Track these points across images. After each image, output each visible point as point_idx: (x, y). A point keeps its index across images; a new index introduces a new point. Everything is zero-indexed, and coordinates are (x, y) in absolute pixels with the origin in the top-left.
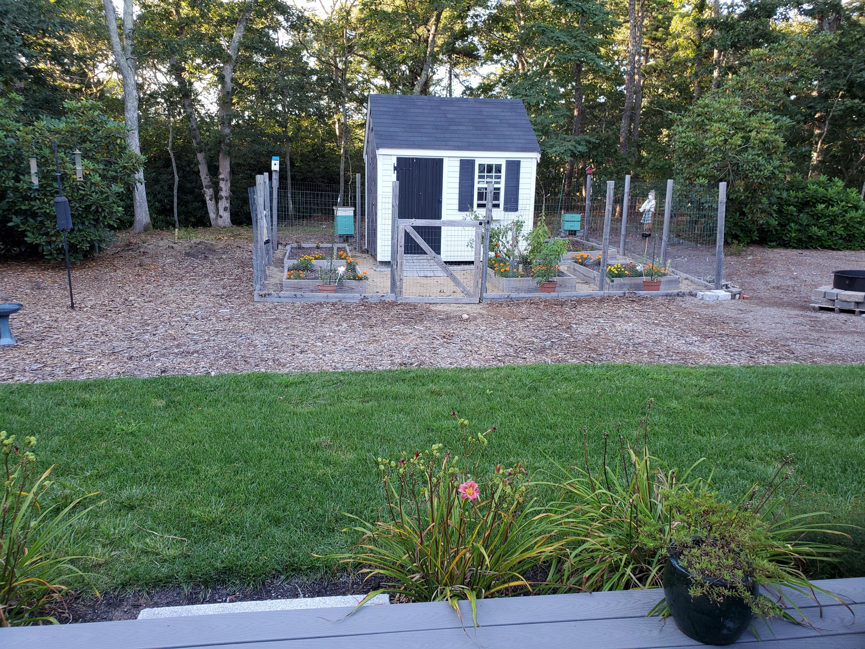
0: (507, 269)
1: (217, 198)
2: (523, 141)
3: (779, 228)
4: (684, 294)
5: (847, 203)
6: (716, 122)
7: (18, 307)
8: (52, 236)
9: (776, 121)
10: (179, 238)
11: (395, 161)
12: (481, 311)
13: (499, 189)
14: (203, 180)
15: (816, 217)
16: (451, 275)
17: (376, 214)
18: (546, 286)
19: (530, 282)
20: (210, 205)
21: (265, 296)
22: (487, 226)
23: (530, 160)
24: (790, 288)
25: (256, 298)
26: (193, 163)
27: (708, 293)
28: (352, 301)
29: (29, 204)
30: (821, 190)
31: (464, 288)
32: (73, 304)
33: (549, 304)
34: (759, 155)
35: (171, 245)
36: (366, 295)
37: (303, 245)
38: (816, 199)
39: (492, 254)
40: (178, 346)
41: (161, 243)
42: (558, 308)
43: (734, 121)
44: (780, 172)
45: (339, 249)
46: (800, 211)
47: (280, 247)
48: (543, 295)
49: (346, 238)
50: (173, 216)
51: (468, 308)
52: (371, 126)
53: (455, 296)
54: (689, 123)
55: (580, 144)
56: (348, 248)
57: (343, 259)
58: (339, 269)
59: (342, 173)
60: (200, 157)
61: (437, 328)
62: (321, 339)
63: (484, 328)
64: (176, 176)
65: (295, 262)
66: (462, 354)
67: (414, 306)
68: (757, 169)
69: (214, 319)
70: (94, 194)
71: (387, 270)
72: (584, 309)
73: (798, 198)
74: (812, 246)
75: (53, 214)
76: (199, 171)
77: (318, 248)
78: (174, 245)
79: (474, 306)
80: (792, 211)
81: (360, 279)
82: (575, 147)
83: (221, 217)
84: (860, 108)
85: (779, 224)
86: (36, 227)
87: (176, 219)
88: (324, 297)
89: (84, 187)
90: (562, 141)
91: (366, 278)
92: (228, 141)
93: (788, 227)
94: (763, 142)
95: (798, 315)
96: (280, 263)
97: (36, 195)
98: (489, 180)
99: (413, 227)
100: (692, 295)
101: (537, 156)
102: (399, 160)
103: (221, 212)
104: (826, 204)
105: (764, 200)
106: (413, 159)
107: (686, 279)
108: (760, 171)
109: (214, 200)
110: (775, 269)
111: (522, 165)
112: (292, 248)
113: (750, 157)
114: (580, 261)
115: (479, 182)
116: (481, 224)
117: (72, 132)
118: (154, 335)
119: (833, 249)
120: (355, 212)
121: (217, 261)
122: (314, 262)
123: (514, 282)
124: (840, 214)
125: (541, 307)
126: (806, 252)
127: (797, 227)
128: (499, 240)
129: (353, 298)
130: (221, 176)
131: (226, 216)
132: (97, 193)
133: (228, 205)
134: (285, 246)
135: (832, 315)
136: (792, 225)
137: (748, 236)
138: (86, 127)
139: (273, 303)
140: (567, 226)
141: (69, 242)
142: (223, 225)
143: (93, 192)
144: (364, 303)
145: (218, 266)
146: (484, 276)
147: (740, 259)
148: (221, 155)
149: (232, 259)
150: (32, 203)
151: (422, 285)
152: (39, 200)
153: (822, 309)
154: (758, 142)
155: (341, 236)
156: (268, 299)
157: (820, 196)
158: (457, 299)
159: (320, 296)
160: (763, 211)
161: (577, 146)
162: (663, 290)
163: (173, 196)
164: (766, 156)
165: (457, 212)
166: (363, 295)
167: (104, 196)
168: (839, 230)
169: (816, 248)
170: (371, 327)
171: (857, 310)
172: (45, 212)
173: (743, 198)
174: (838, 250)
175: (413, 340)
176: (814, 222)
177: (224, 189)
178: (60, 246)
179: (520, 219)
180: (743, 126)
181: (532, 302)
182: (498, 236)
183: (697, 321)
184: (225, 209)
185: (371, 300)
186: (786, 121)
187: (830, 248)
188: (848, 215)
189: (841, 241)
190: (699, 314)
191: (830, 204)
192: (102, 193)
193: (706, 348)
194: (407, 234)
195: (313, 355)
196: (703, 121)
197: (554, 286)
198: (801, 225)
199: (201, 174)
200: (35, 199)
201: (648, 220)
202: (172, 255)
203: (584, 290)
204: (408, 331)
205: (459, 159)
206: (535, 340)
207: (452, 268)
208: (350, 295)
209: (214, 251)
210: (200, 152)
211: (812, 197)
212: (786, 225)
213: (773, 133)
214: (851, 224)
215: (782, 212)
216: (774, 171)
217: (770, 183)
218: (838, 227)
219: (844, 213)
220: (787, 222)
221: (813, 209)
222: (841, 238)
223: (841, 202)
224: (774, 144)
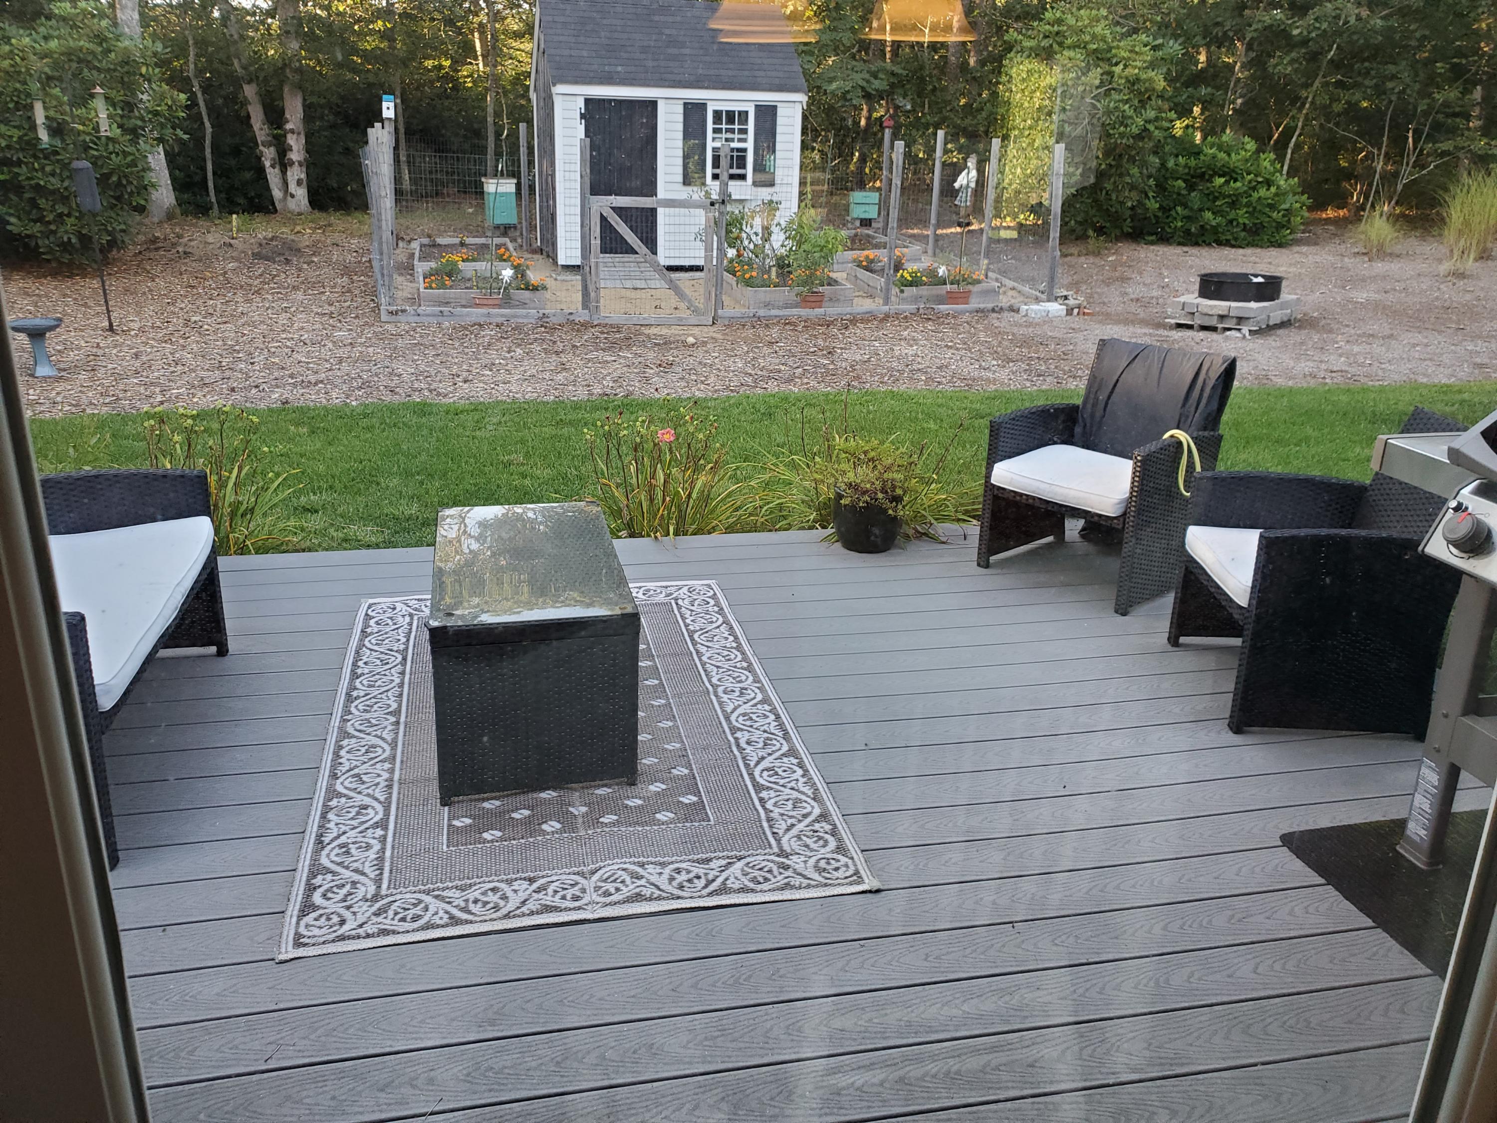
0: (754, 274)
1: (283, 164)
2: (781, 74)
3: (1160, 214)
4: (1001, 309)
5: (1256, 176)
6: (1069, 48)
7: (53, 323)
8: (49, 223)
9: (1155, 48)
10: (238, 231)
11: (581, 103)
12: (715, 335)
13: (744, 150)
14: (257, 133)
15: (1212, 196)
16: (673, 286)
17: (554, 189)
18: (808, 299)
19: (785, 294)
20: (273, 176)
21: (397, 314)
22: (722, 207)
23: (792, 105)
24: (1154, 301)
25: (384, 317)
26: (236, 100)
27: (1035, 307)
28: (525, 321)
29: (10, 172)
30: (1222, 155)
31: (689, 301)
32: (111, 325)
33: (809, 325)
34: (1126, 102)
35: (228, 240)
36: (546, 312)
37: (440, 241)
38: (1213, 170)
39: (731, 253)
40: (292, 376)
41: (210, 238)
42: (822, 330)
43: (1095, 47)
44: (1156, 128)
45: (498, 247)
46: (1191, 187)
47: (401, 244)
48: (804, 312)
49: (505, 230)
50: (208, 195)
51: (696, 331)
52: (542, 46)
53: (678, 314)
54: (1031, 48)
55: (876, 78)
56: (511, 246)
57: (505, 260)
58: (504, 272)
59: (490, 119)
60: (249, 91)
61: (651, 355)
62: (490, 366)
63: (716, 354)
64: (207, 124)
65: (433, 265)
66: (683, 384)
67: (618, 329)
68: (1122, 124)
69: (330, 345)
70: (113, 156)
71: (576, 280)
72: (858, 330)
73: (1190, 168)
74: (1204, 242)
75: (51, 187)
76: (249, 117)
77: (462, 244)
78: (232, 241)
79: (706, 329)
80: (1179, 188)
81: (535, 289)
82: (868, 82)
83: (292, 196)
84: (1282, 27)
85: (1161, 208)
86: (23, 209)
87: (213, 200)
88: (483, 315)
89: (96, 144)
90: (849, 72)
91: (545, 288)
92: (297, 64)
93: (1173, 213)
94: (1133, 82)
95: (1145, 334)
96: (407, 269)
97: (21, 156)
98: (729, 136)
99: (613, 208)
100: (1013, 311)
101: (802, 98)
102: (589, 101)
103: (293, 187)
104: (1228, 178)
105: (1135, 171)
106: (610, 101)
107: (1013, 289)
108: (1126, 126)
109: (278, 167)
110: (1141, 273)
111: (780, 112)
112: (422, 246)
113: (1112, 105)
114: (864, 263)
115: (714, 139)
116: (712, 204)
117: (69, 54)
118: (252, 363)
119: (1233, 246)
120: (518, 186)
121: (305, 266)
122: (461, 265)
123: (763, 293)
124: (1245, 192)
125: (800, 328)
126: (1194, 251)
127: (1186, 212)
128: (741, 229)
129: (527, 316)
130: (289, 126)
131: (301, 194)
132: (117, 154)
133: (303, 176)
134: (409, 242)
135: (1189, 333)
136: (1179, 209)
137: (1116, 227)
138: (91, 46)
139: (409, 323)
140: (857, 212)
141: (80, 232)
142: (297, 210)
143: (111, 153)
144: (543, 322)
145: (311, 274)
146: (719, 284)
147: (1097, 260)
148: (286, 89)
149: (329, 262)
150: (16, 170)
151: (630, 300)
152: (26, 164)
153: (1179, 326)
154: (1123, 81)
155: (497, 227)
156: (401, 317)
157: (1219, 165)
158: (680, 319)
159: (477, 314)
160: (1133, 187)
161: (872, 80)
162: (975, 303)
163: (204, 160)
164: (1136, 102)
165: (680, 187)
166: (541, 312)
167: (129, 159)
168: (1242, 216)
169: (1209, 245)
170: (557, 353)
171: (1220, 326)
172: (38, 184)
173: (1103, 167)
174: (1240, 247)
175: (618, 369)
176: (1209, 204)
177: (295, 148)
178: (65, 239)
179: (775, 199)
180: (1109, 55)
181: (788, 323)
182: (741, 224)
183: (1005, 343)
184: (299, 183)
185: (554, 320)
186: (1174, 47)
187: (1228, 244)
188: (1255, 195)
189: (1243, 234)
190: (1013, 334)
191: (1231, 178)
192: (125, 154)
193: (1003, 375)
194: (603, 219)
195: (482, 385)
196: (1051, 46)
197: (819, 299)
198: (1191, 209)
199: (253, 121)
200: (19, 163)
201: (964, 200)
202: (232, 257)
203: (864, 305)
204: (609, 359)
205: (682, 102)
206: (783, 368)
207: (675, 275)
208: (523, 312)
209: (299, 250)
210: (249, 83)
211: (1209, 167)
212: (1170, 210)
213: (1147, 68)
214: (1259, 208)
215: (1165, 189)
216: (1148, 126)
217: (1141, 144)
218: (1241, 212)
219: (1251, 192)
220: (1172, 205)
221: (1209, 185)
222: (1244, 230)
223: (1249, 174)
224: (1147, 85)
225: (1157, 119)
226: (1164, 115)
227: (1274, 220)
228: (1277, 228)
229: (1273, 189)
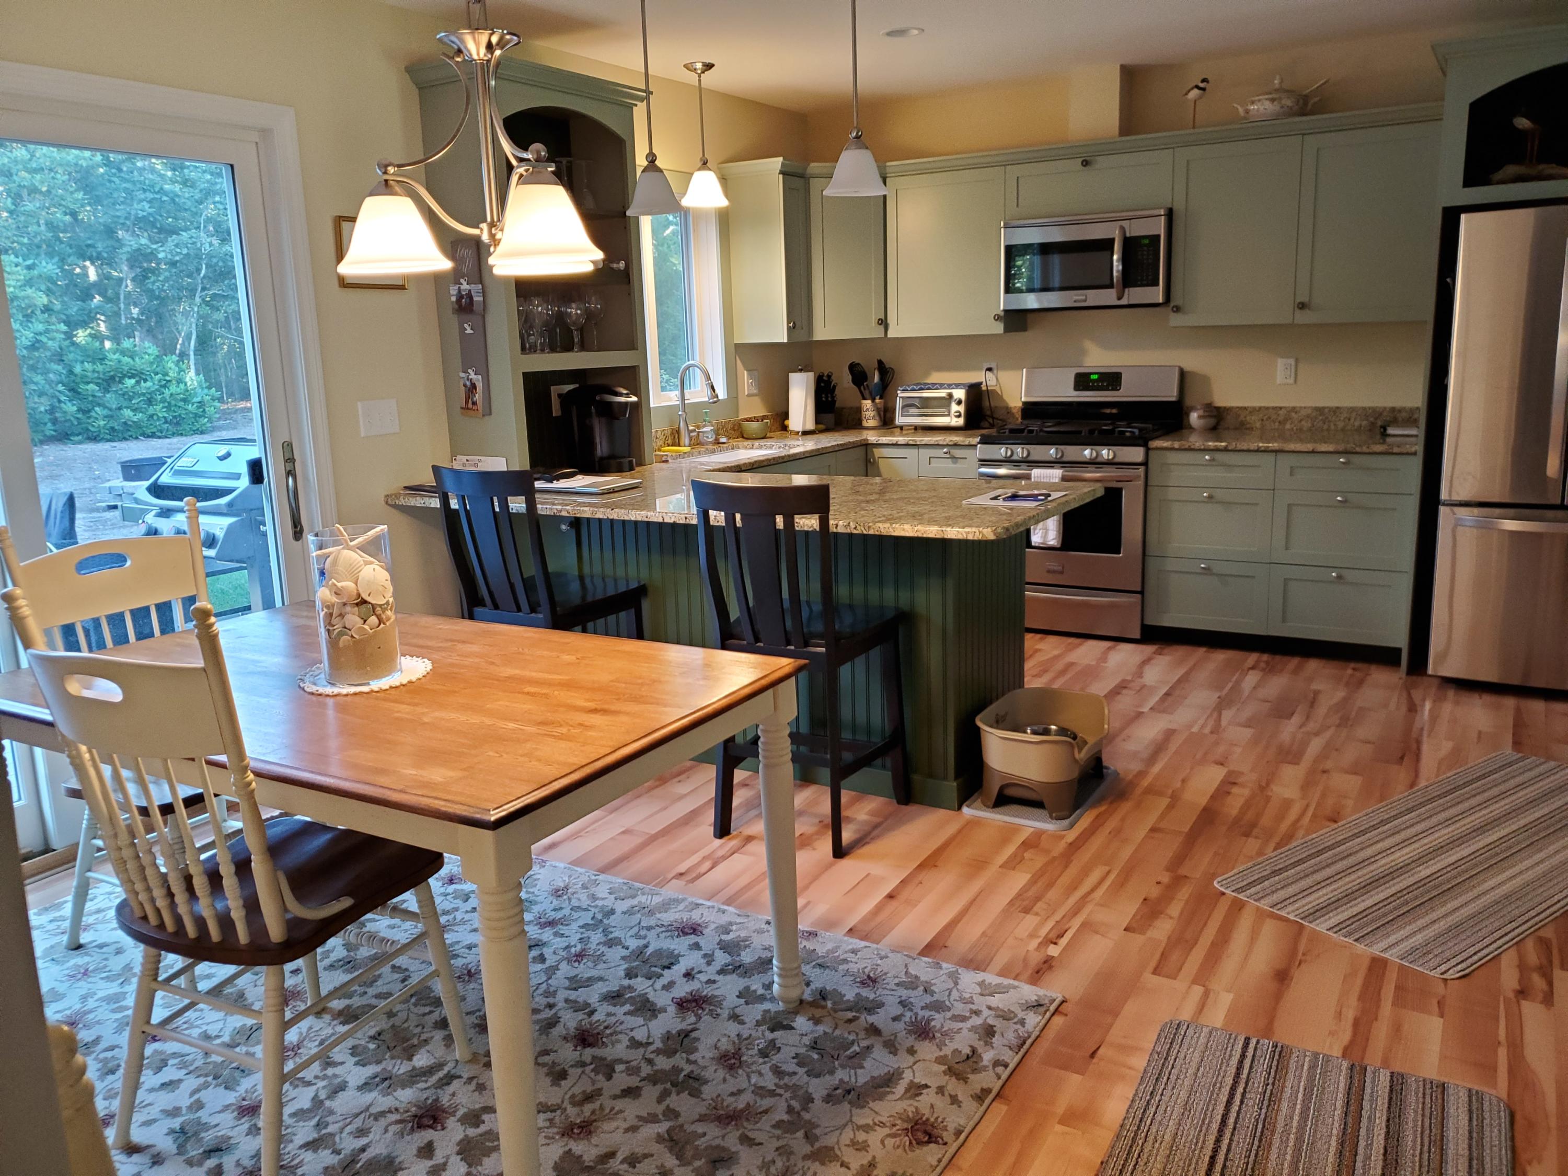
3: (80, 416)
5: (164, 375)
15: (128, 396)
30: (126, 360)
38: (122, 373)
44: (49, 339)
46: (105, 390)
73: (98, 372)
74: (131, 436)
80: (93, 391)
85: (80, 410)
93: (93, 414)
104: (137, 379)
105: (39, 378)
110: (70, 470)
119: (160, 437)
124: (157, 390)
126: (122, 445)
127: (106, 412)
136: (97, 409)
137: (37, 431)
157: (126, 368)
160: (41, 393)
164: (20, 317)
168: (160, 411)
169: (137, 438)
174: (166, 437)
176: (126, 403)
186: (49, 267)
187: (154, 436)
188: (167, 392)
189: (166, 426)
191: (141, 379)
198: (110, 410)
211: (116, 370)
212: (89, 411)
213: (25, 285)
214: (173, 403)
215: (79, 393)
216: (38, 338)
217: (36, 354)
218: (158, 408)
219: (163, 389)
220: (90, 407)
221: (121, 386)
222: (166, 422)
223: (156, 374)
224: (26, 301)
225: (47, 331)
226: (53, 327)
227: (191, 412)
228: (195, 418)
229: (182, 386)
